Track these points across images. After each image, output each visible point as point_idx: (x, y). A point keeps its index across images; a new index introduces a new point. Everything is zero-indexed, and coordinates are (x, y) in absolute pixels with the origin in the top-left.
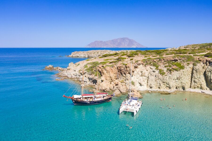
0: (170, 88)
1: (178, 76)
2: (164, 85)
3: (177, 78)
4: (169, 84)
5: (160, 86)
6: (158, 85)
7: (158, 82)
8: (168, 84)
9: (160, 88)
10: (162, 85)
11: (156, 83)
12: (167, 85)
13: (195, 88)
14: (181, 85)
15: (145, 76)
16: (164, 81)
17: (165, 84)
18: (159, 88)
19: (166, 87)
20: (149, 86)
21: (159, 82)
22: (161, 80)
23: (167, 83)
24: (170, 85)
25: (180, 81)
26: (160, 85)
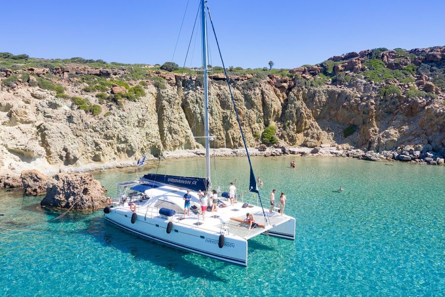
0: (130, 153)
1: (140, 117)
2: (110, 147)
3: (139, 122)
4: (126, 142)
5: (97, 153)
6: (91, 148)
7: (88, 137)
8: (123, 140)
9: (102, 158)
10: (102, 145)
11: (82, 145)
12: (119, 145)
13: (175, 147)
14: (148, 143)
15: (29, 122)
16: (110, 133)
17: (111, 144)
18: (96, 159)
19: (116, 151)
20: (61, 157)
21: (91, 139)
22: (95, 131)
23: (118, 139)
24: (132, 144)
25: (143, 132)
26: (98, 150)
